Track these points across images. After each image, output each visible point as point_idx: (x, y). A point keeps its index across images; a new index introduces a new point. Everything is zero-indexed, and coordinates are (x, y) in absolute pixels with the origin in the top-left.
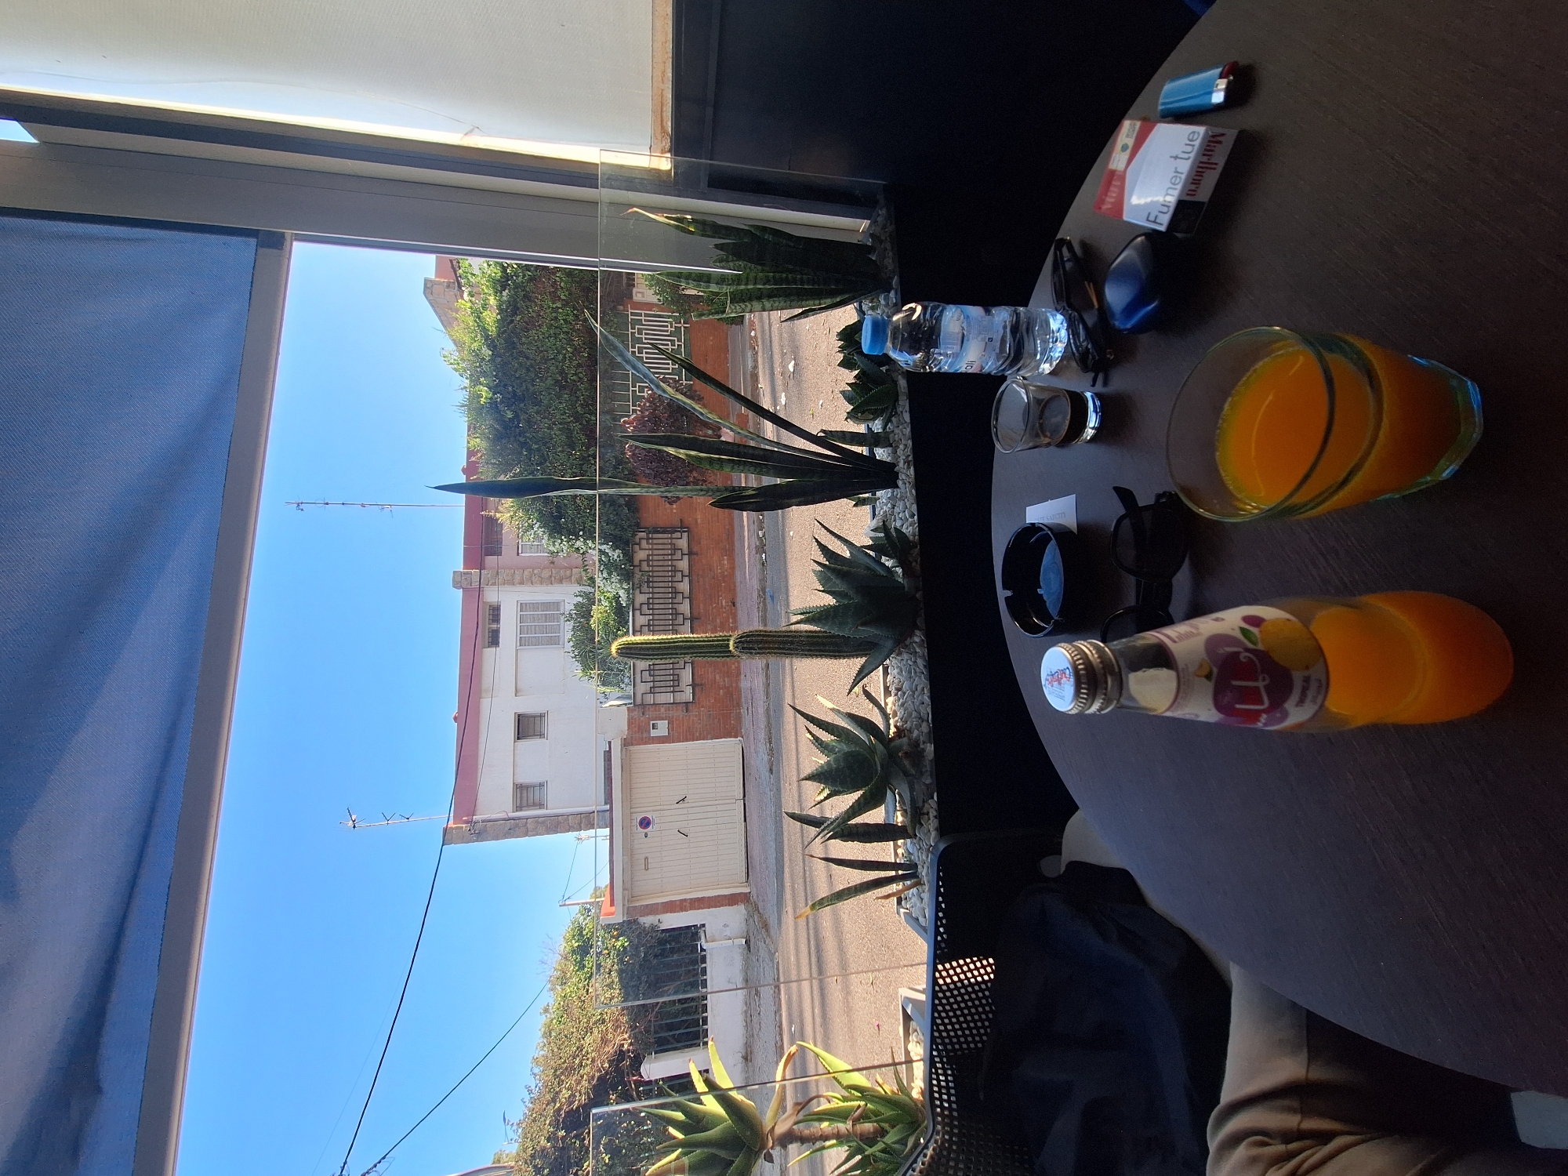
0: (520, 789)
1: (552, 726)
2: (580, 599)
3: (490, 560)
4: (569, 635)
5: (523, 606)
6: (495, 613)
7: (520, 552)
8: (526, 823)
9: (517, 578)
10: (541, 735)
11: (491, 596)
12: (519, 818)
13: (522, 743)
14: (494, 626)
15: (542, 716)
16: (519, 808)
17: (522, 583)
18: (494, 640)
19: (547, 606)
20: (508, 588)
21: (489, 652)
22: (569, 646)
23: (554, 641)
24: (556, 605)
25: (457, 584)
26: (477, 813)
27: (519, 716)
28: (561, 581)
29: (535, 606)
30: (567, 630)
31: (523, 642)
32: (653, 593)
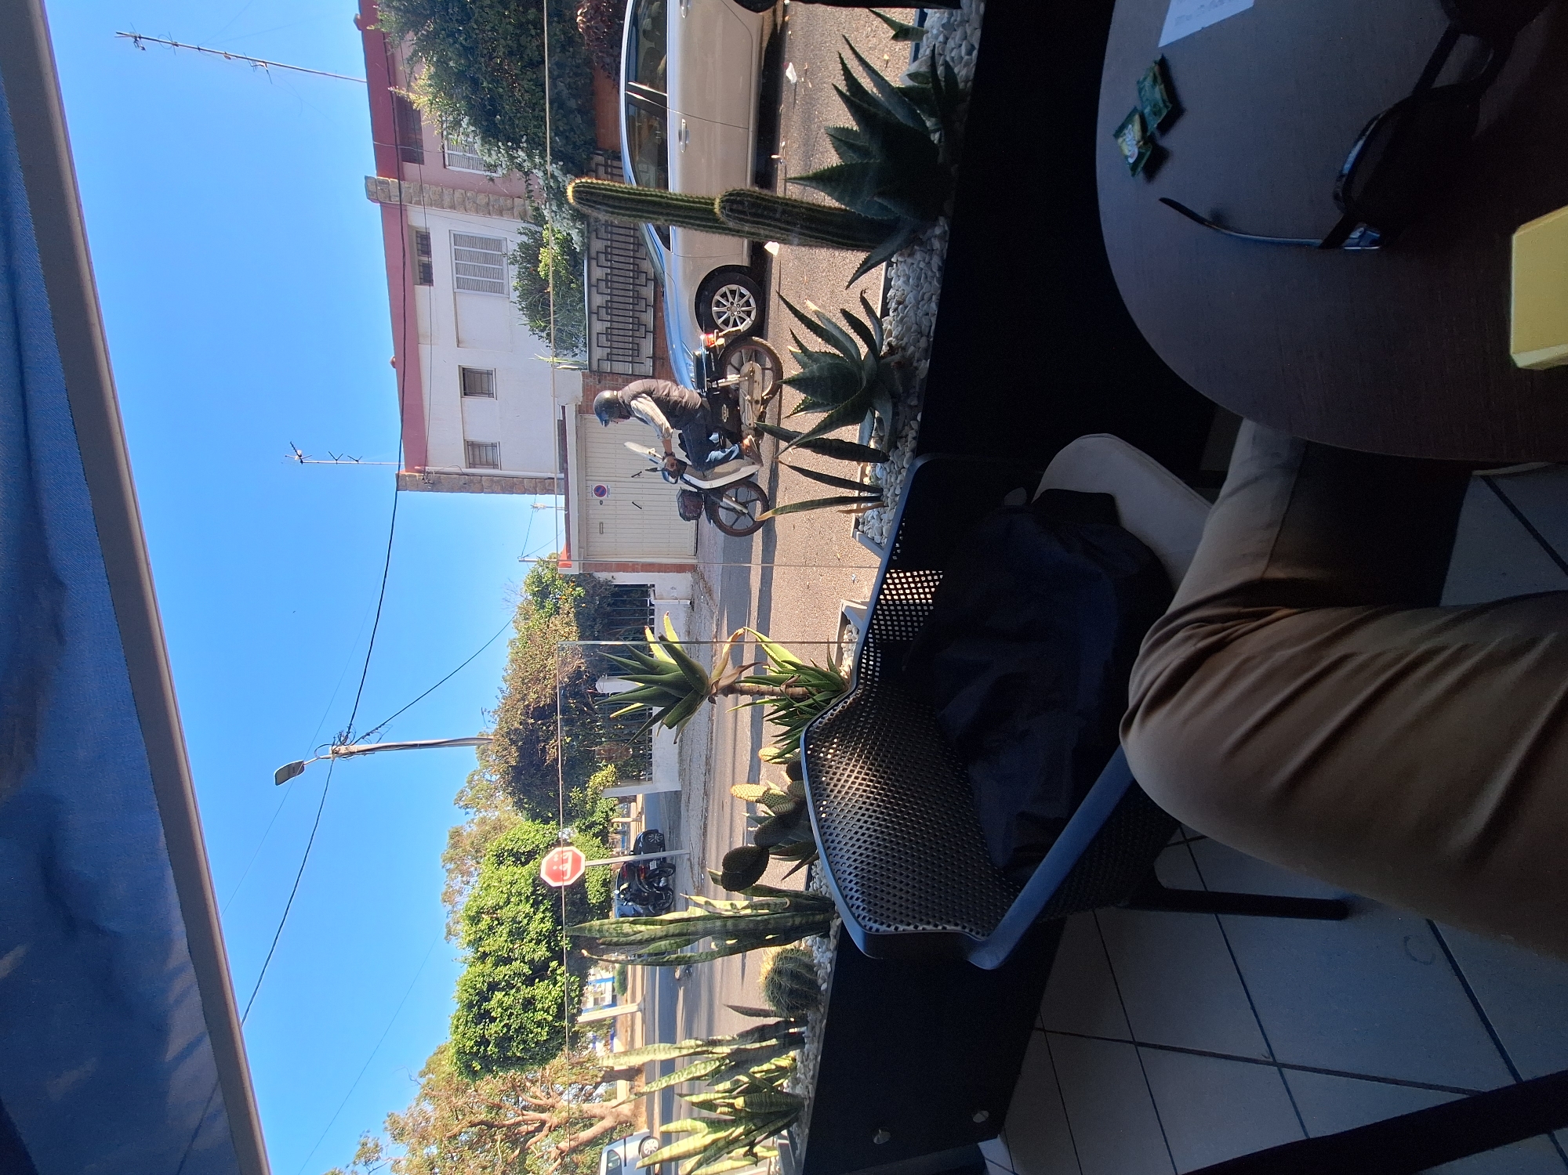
0: (471, 447)
1: (500, 384)
2: (525, 238)
3: (410, 168)
4: (514, 282)
5: (457, 239)
6: (423, 242)
7: (447, 163)
8: (481, 480)
9: (447, 200)
10: (490, 394)
11: (418, 217)
12: (473, 475)
13: (469, 400)
14: (425, 259)
15: (489, 373)
16: (472, 465)
17: (453, 207)
18: (427, 278)
19: (486, 242)
20: (434, 211)
21: (422, 290)
22: (515, 296)
23: (497, 289)
24: (497, 243)
25: (372, 196)
26: (430, 463)
27: (464, 369)
28: (501, 213)
29: (472, 240)
30: (512, 277)
31: (460, 284)
32: (612, 240)
